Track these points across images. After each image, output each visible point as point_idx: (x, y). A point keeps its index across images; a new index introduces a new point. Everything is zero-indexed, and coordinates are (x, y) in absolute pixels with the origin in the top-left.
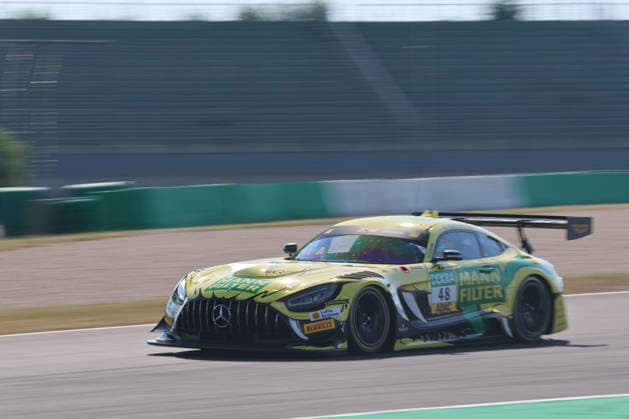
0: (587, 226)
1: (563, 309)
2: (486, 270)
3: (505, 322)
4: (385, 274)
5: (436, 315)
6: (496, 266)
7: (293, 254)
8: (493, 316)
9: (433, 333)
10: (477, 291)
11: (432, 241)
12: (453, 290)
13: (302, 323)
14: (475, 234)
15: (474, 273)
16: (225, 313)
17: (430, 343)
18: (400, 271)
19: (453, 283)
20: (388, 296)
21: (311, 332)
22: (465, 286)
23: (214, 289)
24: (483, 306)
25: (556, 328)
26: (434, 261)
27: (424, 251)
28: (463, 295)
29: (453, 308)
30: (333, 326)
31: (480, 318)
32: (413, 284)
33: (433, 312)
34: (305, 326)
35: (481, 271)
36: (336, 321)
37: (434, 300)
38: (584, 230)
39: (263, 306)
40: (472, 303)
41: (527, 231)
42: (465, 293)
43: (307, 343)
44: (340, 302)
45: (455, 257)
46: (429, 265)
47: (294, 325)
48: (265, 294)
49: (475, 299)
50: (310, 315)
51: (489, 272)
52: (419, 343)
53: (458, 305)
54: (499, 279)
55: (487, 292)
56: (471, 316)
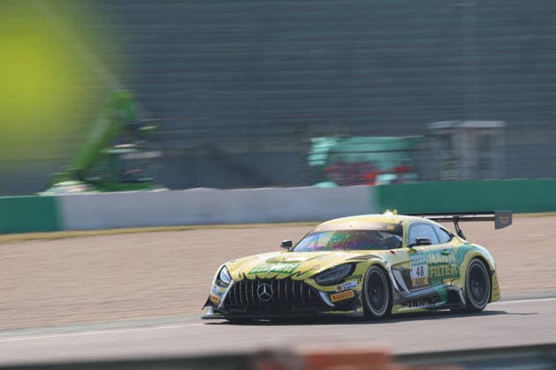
0: (508, 218)
1: (497, 283)
2: (444, 253)
3: (461, 293)
4: (382, 256)
5: (415, 287)
6: (452, 250)
7: (291, 248)
8: (451, 288)
9: (415, 301)
10: (441, 269)
11: (405, 231)
12: (426, 268)
13: (329, 294)
14: (433, 226)
15: (438, 255)
16: (268, 290)
17: (413, 309)
18: (390, 254)
19: (424, 263)
20: (386, 272)
21: (336, 300)
22: (433, 264)
23: (256, 272)
24: (444, 280)
25: (493, 298)
26: (410, 246)
27: (401, 239)
28: (432, 272)
29: (426, 282)
30: (353, 296)
31: (444, 290)
32: (399, 264)
33: (414, 285)
34: (332, 296)
35: (443, 254)
36: (355, 291)
37: (414, 276)
38: (507, 221)
39: (298, 283)
40: (438, 277)
41: (460, 224)
42: (434, 270)
43: (334, 309)
44: (356, 277)
45: (426, 242)
46: (408, 249)
47: (323, 295)
48: (299, 274)
49: (439, 275)
50: (334, 288)
51: (447, 254)
52: (407, 309)
53: (430, 280)
54: (454, 260)
55: (447, 270)
56: (437, 288)
